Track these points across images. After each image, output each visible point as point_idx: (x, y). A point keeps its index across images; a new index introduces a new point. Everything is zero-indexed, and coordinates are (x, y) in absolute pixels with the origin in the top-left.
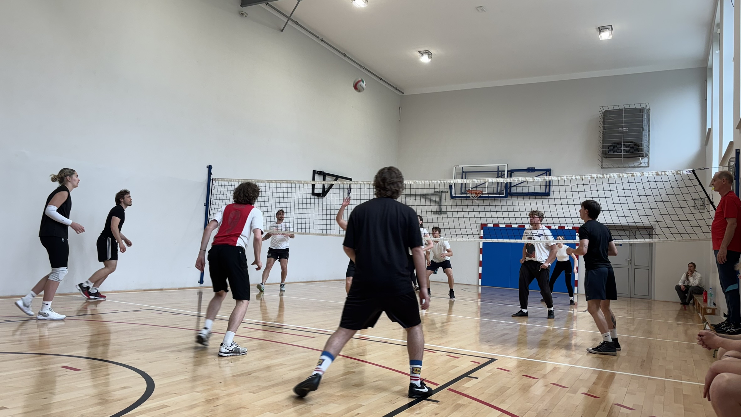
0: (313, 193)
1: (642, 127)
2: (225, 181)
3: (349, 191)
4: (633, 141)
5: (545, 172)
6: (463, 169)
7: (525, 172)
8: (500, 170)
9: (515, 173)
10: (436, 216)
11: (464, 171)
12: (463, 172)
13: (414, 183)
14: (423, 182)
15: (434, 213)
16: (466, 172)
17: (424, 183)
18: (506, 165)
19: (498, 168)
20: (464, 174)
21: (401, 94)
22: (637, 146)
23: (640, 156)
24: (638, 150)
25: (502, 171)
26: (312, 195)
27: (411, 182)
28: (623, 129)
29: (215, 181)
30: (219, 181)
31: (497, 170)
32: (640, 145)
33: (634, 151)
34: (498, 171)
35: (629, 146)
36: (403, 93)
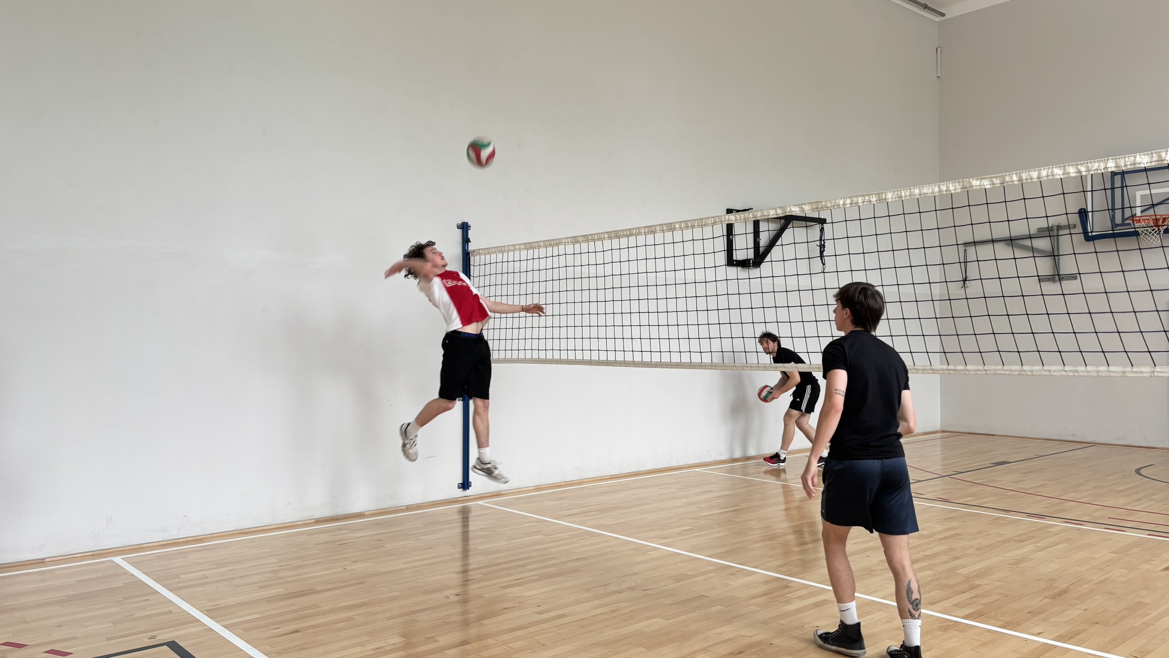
0: (732, 261)
3: (822, 247)
12: (1113, 174)
13: (964, 188)
14: (997, 181)
16: (1123, 174)
17: (1001, 183)
21: (938, 19)
26: (728, 264)
27: (951, 188)
29: (477, 255)
30: (484, 254)
36: (943, 15)
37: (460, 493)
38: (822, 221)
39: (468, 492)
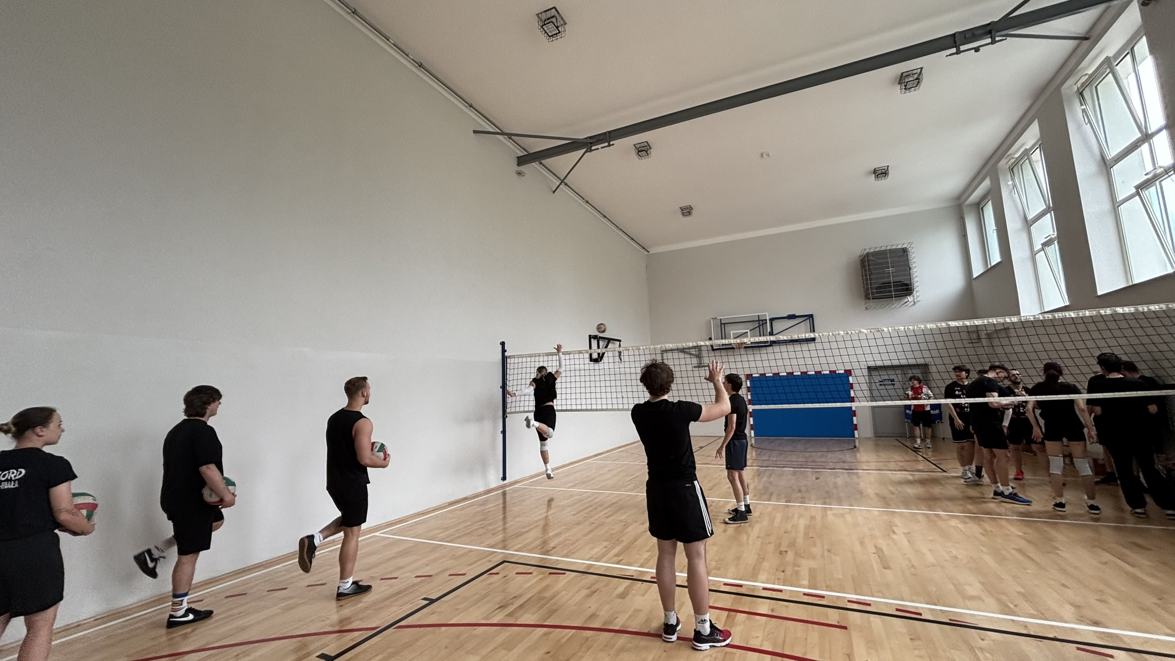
0: (591, 359)
1: (909, 266)
2: (522, 357)
3: (620, 352)
4: (902, 280)
5: (807, 318)
6: (721, 321)
7: (786, 319)
8: (760, 319)
9: (775, 320)
10: (697, 369)
11: (722, 322)
12: (721, 324)
15: (695, 367)
16: (724, 324)
18: (767, 314)
19: (759, 318)
20: (723, 325)
22: (907, 285)
23: (907, 295)
24: (908, 289)
25: (762, 320)
26: (590, 361)
28: (890, 269)
29: (510, 358)
30: (514, 358)
31: (757, 319)
32: (909, 284)
33: (902, 290)
34: (759, 320)
35: (898, 286)
36: (648, 252)
37: (502, 483)
38: (620, 341)
39: (505, 482)
